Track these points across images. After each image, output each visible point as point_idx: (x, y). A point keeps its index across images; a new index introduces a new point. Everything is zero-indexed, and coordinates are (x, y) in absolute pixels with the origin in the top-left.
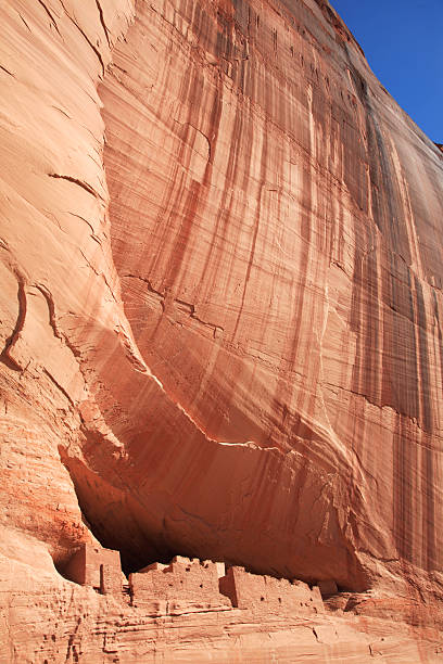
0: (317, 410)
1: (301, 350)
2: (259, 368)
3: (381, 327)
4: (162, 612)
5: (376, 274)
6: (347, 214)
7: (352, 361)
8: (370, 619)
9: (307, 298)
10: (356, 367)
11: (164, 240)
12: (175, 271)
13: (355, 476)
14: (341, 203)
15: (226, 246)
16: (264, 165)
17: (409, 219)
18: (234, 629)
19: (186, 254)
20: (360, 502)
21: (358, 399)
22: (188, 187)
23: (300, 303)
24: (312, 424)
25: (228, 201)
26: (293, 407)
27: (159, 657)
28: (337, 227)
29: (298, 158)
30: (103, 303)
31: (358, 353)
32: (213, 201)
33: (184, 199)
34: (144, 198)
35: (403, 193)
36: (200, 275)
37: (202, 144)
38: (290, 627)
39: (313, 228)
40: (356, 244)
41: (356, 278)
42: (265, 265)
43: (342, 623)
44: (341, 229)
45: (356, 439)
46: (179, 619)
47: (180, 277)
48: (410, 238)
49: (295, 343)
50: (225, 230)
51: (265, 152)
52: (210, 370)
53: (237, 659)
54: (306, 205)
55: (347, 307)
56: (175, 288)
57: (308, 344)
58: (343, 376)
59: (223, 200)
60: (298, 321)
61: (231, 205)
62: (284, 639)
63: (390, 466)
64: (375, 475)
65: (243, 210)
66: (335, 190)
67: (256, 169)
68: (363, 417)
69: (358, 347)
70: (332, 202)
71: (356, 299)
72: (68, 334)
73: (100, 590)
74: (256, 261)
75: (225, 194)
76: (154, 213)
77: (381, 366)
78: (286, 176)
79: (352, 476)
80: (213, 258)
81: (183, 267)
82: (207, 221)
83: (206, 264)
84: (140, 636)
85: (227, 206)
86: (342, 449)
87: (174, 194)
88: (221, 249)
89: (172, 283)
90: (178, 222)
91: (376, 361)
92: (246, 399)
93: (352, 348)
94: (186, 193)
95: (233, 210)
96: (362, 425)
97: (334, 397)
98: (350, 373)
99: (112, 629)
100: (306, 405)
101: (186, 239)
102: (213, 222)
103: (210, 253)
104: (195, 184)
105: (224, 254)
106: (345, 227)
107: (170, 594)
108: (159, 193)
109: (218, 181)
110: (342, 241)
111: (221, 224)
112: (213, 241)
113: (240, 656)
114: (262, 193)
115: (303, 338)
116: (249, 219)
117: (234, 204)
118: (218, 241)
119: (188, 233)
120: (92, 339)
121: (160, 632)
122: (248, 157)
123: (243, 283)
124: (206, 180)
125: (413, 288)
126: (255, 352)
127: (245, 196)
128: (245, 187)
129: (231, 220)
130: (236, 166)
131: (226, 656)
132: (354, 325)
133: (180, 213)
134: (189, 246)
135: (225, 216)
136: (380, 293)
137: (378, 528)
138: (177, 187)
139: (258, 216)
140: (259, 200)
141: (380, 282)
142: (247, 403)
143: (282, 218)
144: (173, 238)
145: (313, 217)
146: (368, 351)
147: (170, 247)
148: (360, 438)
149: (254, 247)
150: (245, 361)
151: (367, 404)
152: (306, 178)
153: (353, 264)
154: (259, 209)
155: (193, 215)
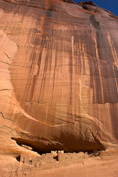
0: (81, 111)
1: (73, 99)
2: (61, 107)
3: (102, 84)
4: (37, 164)
5: (98, 71)
6: (86, 61)
7: (92, 96)
8: (104, 157)
9: (73, 87)
10: (94, 97)
11: (28, 91)
12: (32, 96)
13: (97, 123)
14: (84, 59)
16: (56, 62)
17: (114, 51)
18: (57, 166)
19: (34, 91)
20: (100, 129)
21: (95, 104)
22: (33, 77)
23: (71, 88)
24: (80, 115)
25: (45, 75)
26: (73, 113)
27: (36, 173)
28: (82, 65)
29: (68, 55)
30: (14, 109)
31: (94, 93)
32: (40, 77)
33: (32, 80)
34: (21, 85)
35: (111, 45)
36: (39, 94)
37: (37, 66)
38: (75, 163)
39: (74, 69)
40: (90, 67)
41: (91, 75)
42: (58, 84)
43: (93, 160)
44: (84, 65)
45: (96, 114)
46: (41, 166)
47: (34, 96)
48: (114, 55)
49: (71, 98)
50: (45, 82)
51: (56, 59)
52: (47, 112)
53: (57, 172)
54: (71, 65)
55: (89, 83)
56: (33, 99)
57: (75, 97)
58: (89, 100)
59: (43, 76)
60: (71, 93)
61: (46, 76)
62: (72, 166)
63: (110, 118)
64: (104, 121)
66: (81, 57)
67: (53, 64)
68: (98, 108)
69: (94, 92)
70: (80, 60)
71: (91, 80)
72: (7, 117)
73: (24, 162)
74: (55, 84)
75: (44, 74)
76: (25, 87)
77: (103, 94)
78: (63, 61)
79: (96, 124)
80: (42, 89)
81: (34, 94)
82: (39, 82)
83: (41, 91)
84: (32, 170)
85: (45, 76)
86: (92, 118)
87: (29, 80)
88: (44, 86)
90: (31, 86)
91: (101, 93)
92: (59, 115)
93: (92, 92)
94: (32, 79)
95: (47, 76)
96: (98, 110)
97: (87, 106)
98: (92, 99)
99: (25, 169)
100: (77, 111)
101: (34, 88)
102: (41, 82)
103: (41, 88)
104: (35, 76)
105: (45, 87)
106: (85, 64)
107: (40, 160)
108: (25, 82)
109: (42, 72)
110: (85, 68)
111: (43, 81)
112: (42, 85)
113: (58, 171)
114: (56, 68)
115: (73, 96)
116: (52, 76)
117: (47, 75)
118: (43, 85)
120: (13, 117)
121: (37, 169)
122: (51, 63)
123: (52, 91)
124: (38, 73)
125: (114, 69)
126: (58, 105)
127: (50, 71)
129: (46, 79)
130: (47, 66)
131: (54, 172)
132: (91, 86)
133: (31, 84)
134: (35, 89)
135: (45, 79)
136: (100, 75)
137: (107, 134)
138: (30, 79)
139: (54, 74)
140: (55, 71)
141: (100, 73)
142: (60, 116)
143: (63, 71)
144: (30, 89)
145: (73, 67)
146: (97, 91)
147: (30, 92)
148: (98, 114)
149: (54, 82)
150: (56, 107)
151: (99, 104)
152: (71, 58)
153: (89, 72)
154: (55, 73)
155: (35, 82)
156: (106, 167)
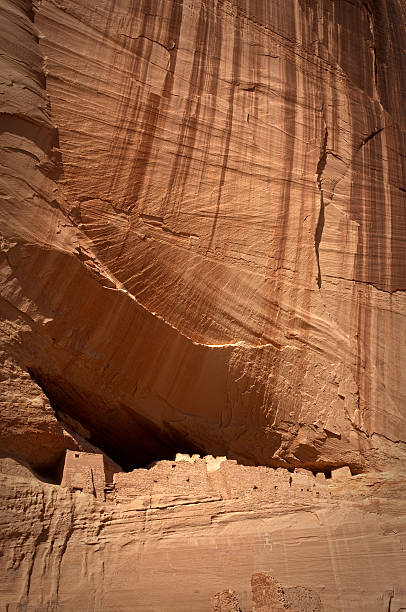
3: (388, 211)
5: (380, 157)
6: (342, 98)
7: (353, 249)
8: (384, 500)
10: (359, 255)
11: (123, 158)
12: (138, 186)
14: (334, 88)
15: (195, 154)
16: (236, 63)
18: (223, 518)
19: (149, 168)
21: (363, 287)
22: (145, 101)
23: (286, 199)
24: (309, 318)
25: (194, 108)
26: (285, 303)
28: (330, 116)
29: (279, 50)
31: (360, 241)
32: (175, 111)
33: (142, 114)
34: (96, 121)
37: (160, 55)
38: (287, 512)
39: (299, 119)
40: (354, 129)
41: (355, 164)
42: (242, 167)
44: (335, 115)
45: (362, 327)
46: (164, 511)
47: (143, 192)
49: (283, 240)
50: (192, 138)
51: (237, 51)
53: (227, 545)
54: (289, 97)
55: (344, 196)
56: (140, 204)
58: (343, 266)
59: (188, 109)
60: (284, 218)
61: (197, 112)
62: (279, 524)
64: (386, 361)
65: (213, 115)
66: (327, 77)
67: (226, 69)
68: (368, 305)
69: (360, 235)
70: (323, 89)
71: (355, 185)
74: (231, 164)
75: (189, 102)
77: (388, 251)
78: (265, 71)
80: (180, 168)
81: (146, 182)
82: (169, 132)
83: (173, 176)
84: (121, 528)
85: (193, 113)
86: (345, 338)
87: (130, 110)
88: (188, 158)
89: (135, 198)
90: (137, 139)
91: (384, 247)
93: (353, 235)
94: (143, 108)
95: (201, 116)
96: (368, 312)
97: (333, 288)
98: (351, 261)
100: (300, 300)
101: (147, 154)
102: (177, 132)
103: (176, 164)
104: (154, 98)
105: (192, 163)
106: (340, 114)
107: (155, 489)
108: (113, 112)
109: (181, 91)
110: (336, 128)
111: (187, 132)
112: (179, 151)
113: (229, 542)
114: (235, 94)
116: (220, 122)
117: (202, 110)
118: (184, 150)
119: (149, 147)
122: (217, 60)
124: (166, 91)
126: (236, 255)
127: (214, 100)
128: (214, 90)
129: (199, 127)
130: (202, 71)
131: (213, 542)
132: (355, 213)
133: (138, 129)
134: (151, 160)
135: (192, 124)
136: (386, 176)
138: (132, 103)
139: (230, 118)
140: (231, 102)
141: (385, 164)
144: (132, 155)
145: (299, 109)
146: (372, 238)
147: (129, 164)
149: (227, 150)
150: (227, 265)
151: (375, 291)
152: (290, 69)
153: (350, 151)
154: (231, 111)
155: (153, 128)
156: (391, 539)
